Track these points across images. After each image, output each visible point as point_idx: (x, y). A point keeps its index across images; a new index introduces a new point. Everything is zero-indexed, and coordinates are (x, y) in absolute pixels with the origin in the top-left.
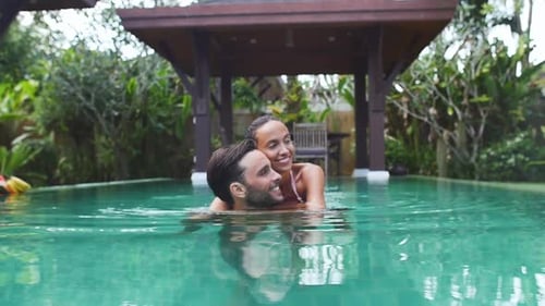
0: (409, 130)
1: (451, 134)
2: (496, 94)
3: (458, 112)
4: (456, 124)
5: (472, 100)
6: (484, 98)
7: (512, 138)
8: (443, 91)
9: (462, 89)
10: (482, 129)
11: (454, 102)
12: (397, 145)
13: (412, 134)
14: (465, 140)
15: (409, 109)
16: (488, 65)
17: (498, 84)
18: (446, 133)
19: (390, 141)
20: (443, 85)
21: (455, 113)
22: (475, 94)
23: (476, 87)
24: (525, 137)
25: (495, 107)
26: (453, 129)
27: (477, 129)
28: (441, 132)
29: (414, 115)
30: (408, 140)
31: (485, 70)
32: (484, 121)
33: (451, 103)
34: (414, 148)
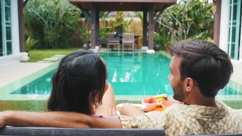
0: (162, 30)
1: (177, 32)
2: (193, 18)
3: (180, 24)
4: (179, 28)
5: (186, 20)
6: (189, 19)
7: (198, 35)
8: (175, 16)
9: (182, 15)
10: (188, 31)
11: (179, 20)
12: (157, 36)
13: (163, 31)
14: (181, 34)
15: (162, 22)
16: (191, 7)
17: (195, 14)
18: (175, 31)
19: (155, 34)
20: (175, 14)
21: (178, 24)
22: (186, 17)
23: (187, 15)
24: (203, 35)
25: (193, 22)
26: (177, 30)
27: (186, 31)
28: (173, 31)
29: (164, 25)
30: (161, 34)
31: (190, 9)
32: (189, 28)
33: (177, 20)
34: (163, 36)
